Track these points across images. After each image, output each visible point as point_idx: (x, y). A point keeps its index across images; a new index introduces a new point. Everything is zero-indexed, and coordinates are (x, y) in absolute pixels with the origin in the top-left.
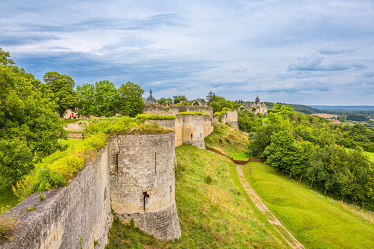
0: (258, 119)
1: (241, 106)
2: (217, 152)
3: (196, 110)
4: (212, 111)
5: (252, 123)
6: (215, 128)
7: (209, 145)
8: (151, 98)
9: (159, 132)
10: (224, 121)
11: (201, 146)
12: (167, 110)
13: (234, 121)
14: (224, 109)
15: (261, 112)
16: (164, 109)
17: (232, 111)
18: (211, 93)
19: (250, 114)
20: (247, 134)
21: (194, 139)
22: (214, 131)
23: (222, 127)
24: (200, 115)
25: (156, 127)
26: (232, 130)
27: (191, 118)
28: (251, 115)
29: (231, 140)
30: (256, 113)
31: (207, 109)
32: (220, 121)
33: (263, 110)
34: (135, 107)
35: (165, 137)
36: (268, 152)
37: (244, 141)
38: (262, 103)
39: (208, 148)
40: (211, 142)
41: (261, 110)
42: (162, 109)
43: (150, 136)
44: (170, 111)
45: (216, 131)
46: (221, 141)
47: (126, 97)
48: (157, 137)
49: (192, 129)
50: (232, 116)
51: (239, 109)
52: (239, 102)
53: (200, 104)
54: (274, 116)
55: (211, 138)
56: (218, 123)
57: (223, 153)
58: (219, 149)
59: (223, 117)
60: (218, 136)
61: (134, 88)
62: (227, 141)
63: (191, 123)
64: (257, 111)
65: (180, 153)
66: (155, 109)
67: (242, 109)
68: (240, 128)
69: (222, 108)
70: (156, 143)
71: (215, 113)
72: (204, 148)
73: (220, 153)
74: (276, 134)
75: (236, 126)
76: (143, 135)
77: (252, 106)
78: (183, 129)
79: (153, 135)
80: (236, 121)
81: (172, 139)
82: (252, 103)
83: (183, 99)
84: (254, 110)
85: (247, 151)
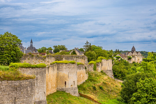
0: (133, 67)
1: (118, 56)
2: (90, 98)
3: (72, 59)
4: (86, 60)
5: (126, 71)
6: (90, 76)
7: (82, 93)
8: (31, 48)
9: (19, 79)
10: (99, 69)
11: (75, 93)
12: (44, 59)
13: (109, 69)
14: (99, 58)
15: (136, 61)
16: (42, 59)
17: (107, 60)
18: (87, 43)
19: (125, 62)
20: (122, 82)
21: (68, 86)
22: (89, 79)
23: (96, 75)
24: (73, 63)
25: (18, 74)
26: (106, 77)
27: (64, 66)
28: (126, 64)
29: (105, 88)
30: (131, 62)
31: (82, 58)
32: (95, 69)
33: (139, 59)
34: (12, 56)
35: (25, 83)
36: (134, 98)
37: (118, 88)
38: (137, 53)
39: (81, 95)
40: (84, 89)
41: (137, 59)
42: (39, 58)
43: (10, 82)
44: (47, 59)
45: (90, 79)
46: (94, 88)
47: (4, 47)
48: (17, 83)
49: (66, 76)
50: (107, 65)
51: (115, 58)
52: (116, 52)
53: (78, 54)
54: (146, 65)
55: (85, 86)
56: (93, 71)
57: (96, 100)
58: (92, 96)
59: (98, 65)
60: (91, 84)
61: (11, 38)
62: (101, 88)
63: (65, 72)
64: (133, 60)
65: (53, 100)
66: (32, 58)
67: (118, 58)
68: (115, 76)
69: (97, 57)
70: (15, 89)
71: (91, 62)
72: (77, 95)
73: (93, 100)
74: (141, 81)
75: (111, 74)
76: (3, 82)
77: (128, 56)
78: (57, 77)
79: (13, 81)
80: (111, 69)
81: (32, 85)
82: (129, 52)
83: (63, 48)
84: (130, 59)
85: (120, 98)
